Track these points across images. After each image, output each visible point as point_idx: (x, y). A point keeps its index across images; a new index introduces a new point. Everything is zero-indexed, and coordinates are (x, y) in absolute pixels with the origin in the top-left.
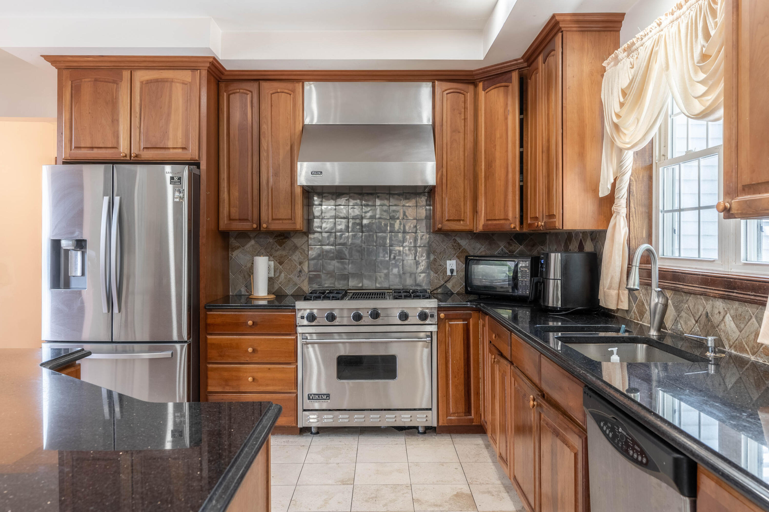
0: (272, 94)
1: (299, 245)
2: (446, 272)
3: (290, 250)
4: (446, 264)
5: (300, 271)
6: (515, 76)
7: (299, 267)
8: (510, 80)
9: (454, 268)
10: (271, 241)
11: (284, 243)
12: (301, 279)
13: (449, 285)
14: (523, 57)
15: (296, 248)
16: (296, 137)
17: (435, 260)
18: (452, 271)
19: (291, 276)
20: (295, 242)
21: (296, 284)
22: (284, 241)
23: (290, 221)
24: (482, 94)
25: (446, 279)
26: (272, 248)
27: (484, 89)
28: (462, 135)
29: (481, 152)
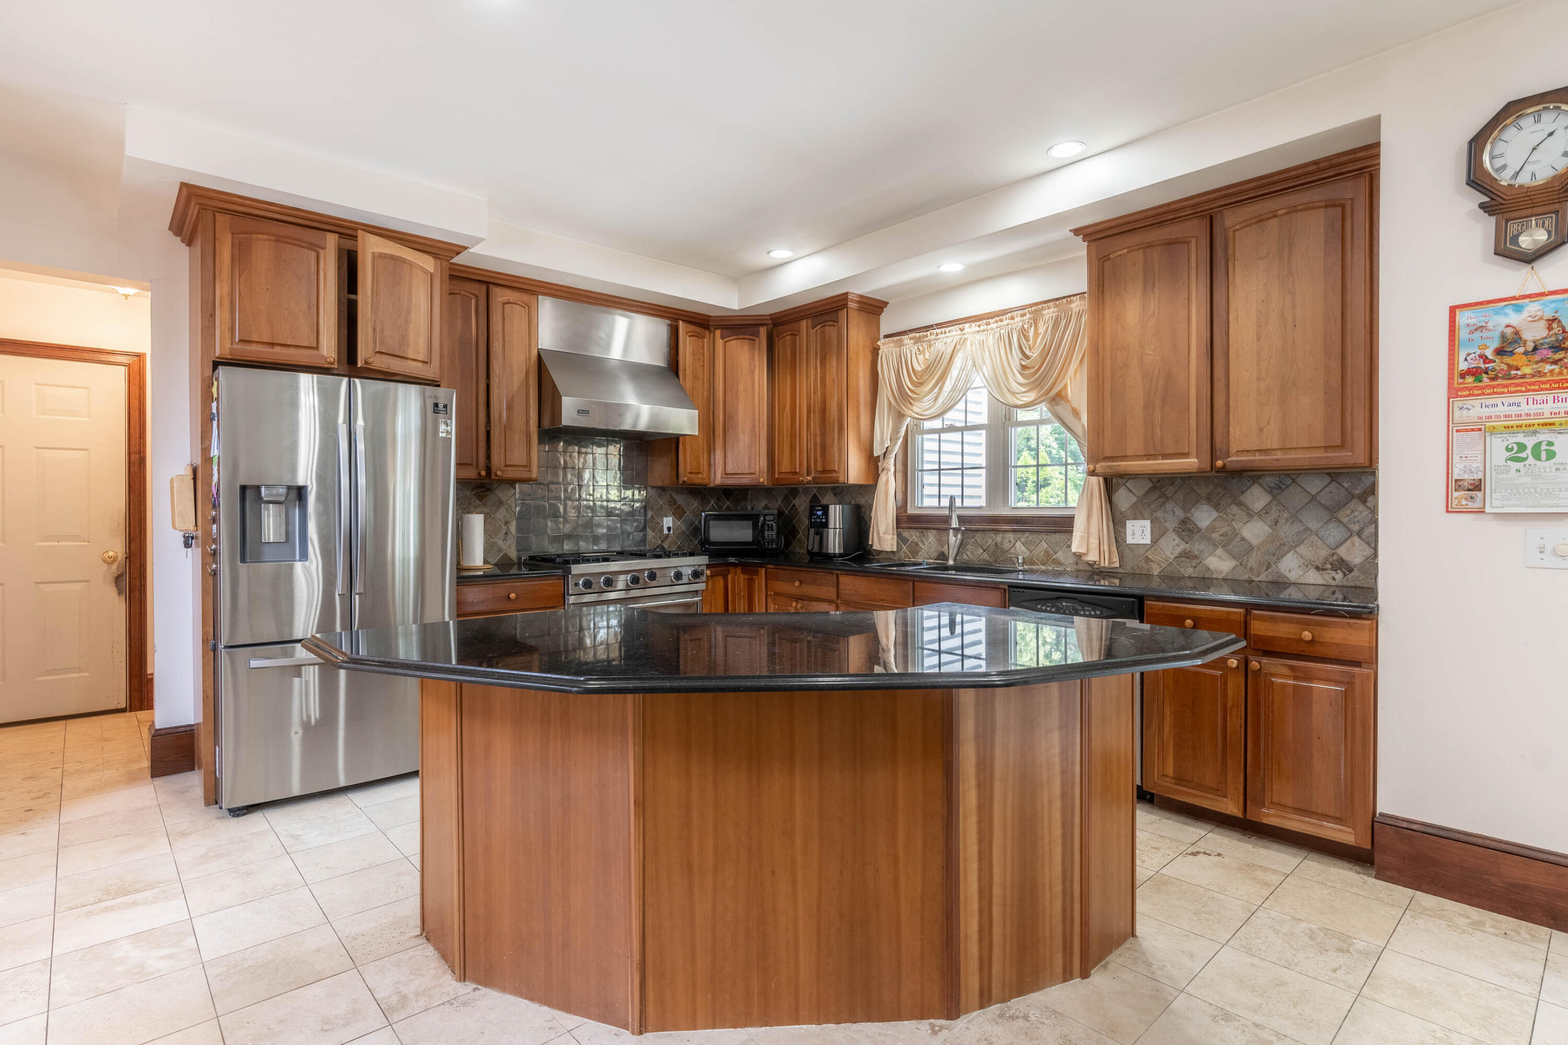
0: (504, 304)
1: (504, 499)
2: (663, 530)
3: (492, 506)
4: (663, 522)
5: (506, 533)
6: (763, 331)
7: (504, 527)
8: (757, 334)
9: (671, 525)
10: (468, 494)
11: (486, 496)
12: (508, 543)
13: (666, 545)
14: (770, 315)
15: (501, 503)
16: (532, 363)
17: (652, 517)
18: (669, 529)
19: (495, 539)
20: (500, 496)
21: (500, 550)
22: (486, 494)
23: (525, 469)
24: (720, 343)
25: (663, 538)
26: (470, 504)
27: (722, 338)
28: (700, 381)
29: (719, 403)
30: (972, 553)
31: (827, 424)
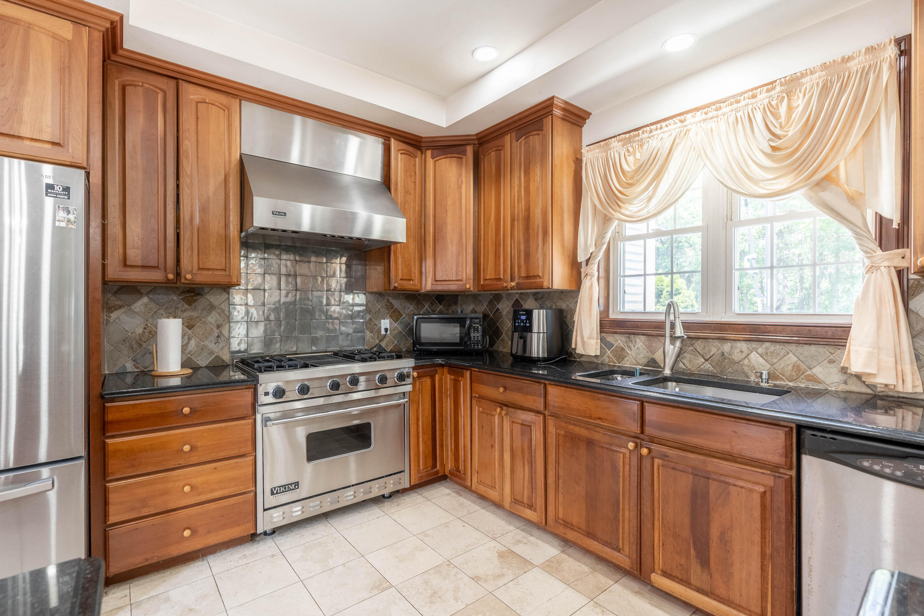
0: (197, 103)
1: (216, 303)
2: (380, 331)
3: (203, 310)
4: (380, 323)
5: (218, 337)
6: (470, 150)
7: (216, 331)
8: (464, 153)
9: (388, 327)
10: (175, 298)
11: (195, 301)
12: (220, 346)
13: (383, 344)
14: (477, 135)
15: (212, 307)
16: (232, 166)
17: (370, 319)
18: (386, 330)
19: (206, 343)
20: (211, 300)
21: (212, 353)
22: (195, 298)
23: (223, 273)
24: (430, 162)
25: (380, 338)
26: (176, 308)
27: (433, 157)
28: (412, 196)
29: (429, 216)
30: (690, 361)
31: (531, 231)
